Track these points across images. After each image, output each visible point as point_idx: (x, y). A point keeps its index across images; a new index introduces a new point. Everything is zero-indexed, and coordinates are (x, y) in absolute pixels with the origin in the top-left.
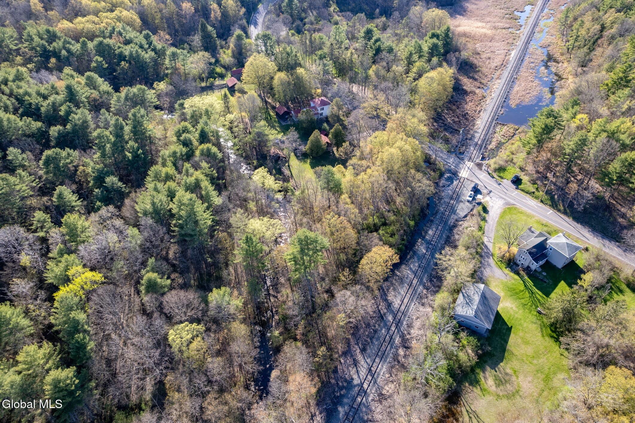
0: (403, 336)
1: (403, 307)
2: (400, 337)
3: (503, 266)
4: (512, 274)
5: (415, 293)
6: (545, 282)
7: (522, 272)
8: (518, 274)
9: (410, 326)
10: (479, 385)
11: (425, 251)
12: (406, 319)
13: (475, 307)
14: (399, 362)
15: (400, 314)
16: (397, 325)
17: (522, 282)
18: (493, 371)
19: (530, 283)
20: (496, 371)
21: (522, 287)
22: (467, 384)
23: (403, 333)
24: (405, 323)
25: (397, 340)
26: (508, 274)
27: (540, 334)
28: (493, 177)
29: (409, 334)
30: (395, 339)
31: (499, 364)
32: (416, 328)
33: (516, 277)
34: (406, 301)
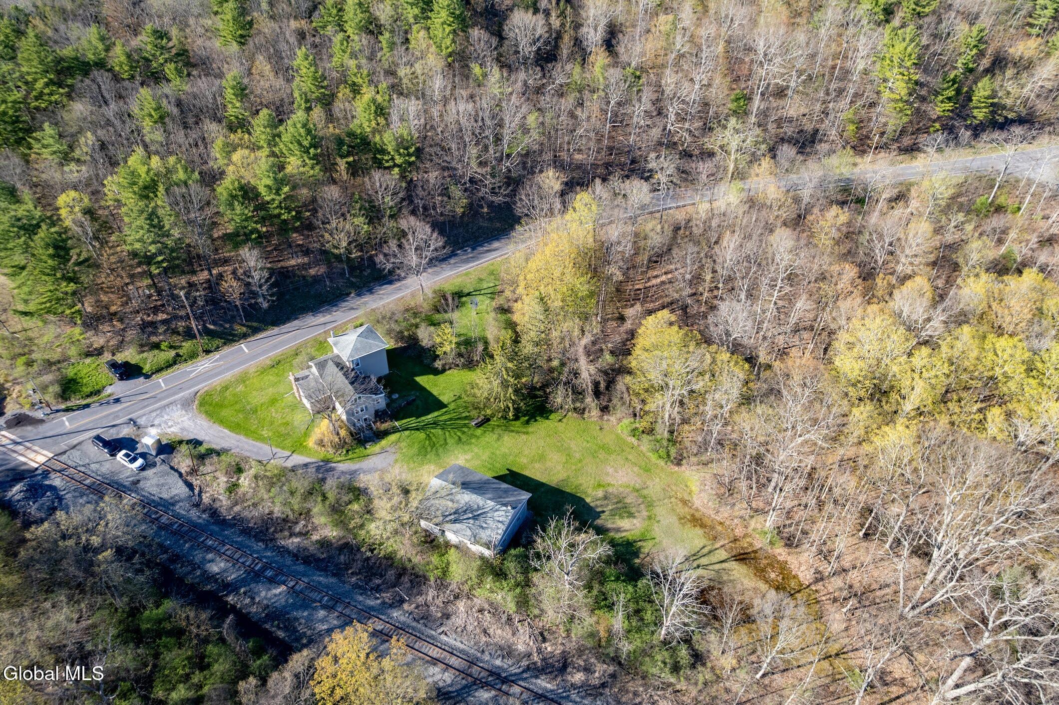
0: (536, 671)
1: (454, 661)
2: (537, 677)
3: (360, 451)
4: (384, 442)
5: (413, 628)
6: (414, 400)
7: (384, 426)
8: (385, 434)
9: (508, 652)
10: (635, 542)
11: (283, 588)
12: (486, 657)
13: (491, 503)
14: (603, 685)
15: (475, 670)
16: (505, 680)
17: (407, 433)
18: (603, 516)
19: (412, 421)
20: (603, 512)
21: (422, 435)
22: (637, 561)
23: (528, 668)
24: (498, 662)
25: (544, 684)
26: (383, 448)
27: (524, 437)
28: (87, 406)
29: (529, 655)
30: (545, 689)
31: (587, 504)
32: (513, 640)
33: (393, 437)
34: (435, 652)
